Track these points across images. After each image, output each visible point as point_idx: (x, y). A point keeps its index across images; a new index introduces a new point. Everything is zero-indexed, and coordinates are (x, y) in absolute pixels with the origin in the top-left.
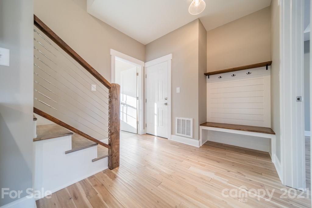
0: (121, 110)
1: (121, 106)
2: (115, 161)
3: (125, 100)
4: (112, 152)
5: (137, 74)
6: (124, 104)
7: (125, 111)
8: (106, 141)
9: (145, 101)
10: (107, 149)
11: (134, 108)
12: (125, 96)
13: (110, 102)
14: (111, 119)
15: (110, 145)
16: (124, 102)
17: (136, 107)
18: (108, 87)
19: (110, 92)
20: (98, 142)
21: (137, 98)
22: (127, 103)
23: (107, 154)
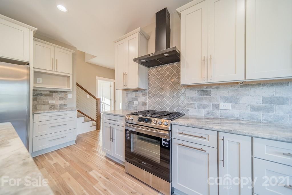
0: (101, 106)
1: (102, 104)
2: (99, 127)
3: (103, 100)
4: (98, 124)
5: (111, 86)
6: (103, 103)
7: (103, 107)
8: (95, 119)
9: (115, 101)
10: (96, 123)
11: (109, 105)
12: (103, 98)
13: (97, 105)
14: (97, 111)
15: (97, 121)
16: (103, 102)
17: (110, 105)
18: (96, 99)
19: (97, 101)
20: (93, 120)
21: (111, 100)
22: (105, 103)
23: (96, 125)
